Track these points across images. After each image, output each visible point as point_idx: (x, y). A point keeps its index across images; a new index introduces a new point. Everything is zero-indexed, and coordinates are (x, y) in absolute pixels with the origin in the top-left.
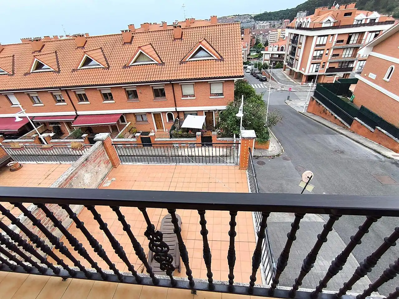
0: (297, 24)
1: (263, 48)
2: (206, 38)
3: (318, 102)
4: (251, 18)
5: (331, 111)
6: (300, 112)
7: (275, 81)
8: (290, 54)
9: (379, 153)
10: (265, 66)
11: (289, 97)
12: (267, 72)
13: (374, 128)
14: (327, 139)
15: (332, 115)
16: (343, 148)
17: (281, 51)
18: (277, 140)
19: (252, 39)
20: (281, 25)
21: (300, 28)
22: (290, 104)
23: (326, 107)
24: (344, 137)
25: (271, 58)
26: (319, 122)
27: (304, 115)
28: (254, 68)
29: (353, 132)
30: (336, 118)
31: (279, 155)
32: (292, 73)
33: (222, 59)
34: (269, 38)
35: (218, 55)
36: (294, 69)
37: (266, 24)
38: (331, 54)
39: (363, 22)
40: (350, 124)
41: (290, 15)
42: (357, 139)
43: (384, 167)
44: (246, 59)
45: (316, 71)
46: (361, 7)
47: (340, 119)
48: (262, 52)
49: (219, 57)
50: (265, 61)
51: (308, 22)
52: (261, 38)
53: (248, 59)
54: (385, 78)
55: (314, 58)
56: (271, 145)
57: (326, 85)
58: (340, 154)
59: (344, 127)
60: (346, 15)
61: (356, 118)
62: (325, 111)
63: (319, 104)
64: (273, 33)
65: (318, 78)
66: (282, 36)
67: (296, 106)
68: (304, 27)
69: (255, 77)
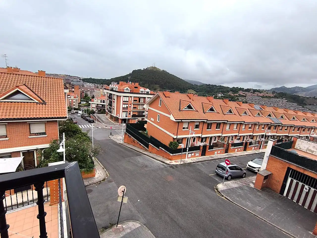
0: (110, 88)
1: (91, 100)
2: (27, 84)
3: (129, 136)
4: (80, 79)
5: (137, 141)
6: (119, 143)
7: (101, 122)
8: (109, 105)
9: (164, 162)
10: (92, 111)
11: (111, 133)
12: (95, 116)
13: (159, 148)
14: (137, 160)
15: (138, 143)
16: (147, 164)
17: (103, 103)
18: (103, 167)
19: (81, 93)
20: (102, 87)
21: (112, 90)
22: (112, 138)
23: (134, 138)
24: (146, 156)
25: (97, 106)
26: (131, 148)
27: (122, 145)
28: (84, 113)
29: (150, 152)
30: (140, 145)
31: (104, 179)
32: (112, 117)
33: (44, 103)
34: (95, 94)
35: (39, 99)
36: (112, 114)
37: (92, 85)
38: (132, 107)
39: (144, 93)
40: (148, 147)
41: (108, 82)
42: (153, 156)
43: (167, 171)
44: (77, 106)
45: (126, 117)
46: (143, 86)
47: (143, 145)
48: (90, 102)
49: (41, 101)
50: (93, 108)
51: (116, 88)
52: (89, 93)
53: (79, 106)
54: (157, 121)
55: (124, 108)
56: (97, 173)
57: (131, 124)
58: (145, 168)
59: (146, 150)
60: (135, 87)
61: (150, 143)
62: (134, 141)
63: (130, 137)
64: (97, 91)
65: (128, 121)
66: (104, 94)
67: (117, 140)
68: (115, 90)
69: (85, 119)
